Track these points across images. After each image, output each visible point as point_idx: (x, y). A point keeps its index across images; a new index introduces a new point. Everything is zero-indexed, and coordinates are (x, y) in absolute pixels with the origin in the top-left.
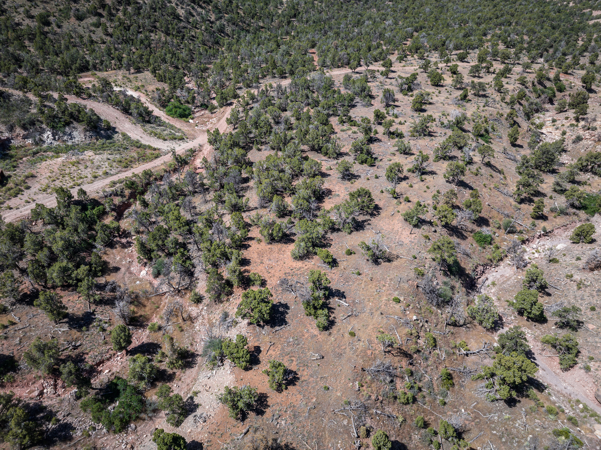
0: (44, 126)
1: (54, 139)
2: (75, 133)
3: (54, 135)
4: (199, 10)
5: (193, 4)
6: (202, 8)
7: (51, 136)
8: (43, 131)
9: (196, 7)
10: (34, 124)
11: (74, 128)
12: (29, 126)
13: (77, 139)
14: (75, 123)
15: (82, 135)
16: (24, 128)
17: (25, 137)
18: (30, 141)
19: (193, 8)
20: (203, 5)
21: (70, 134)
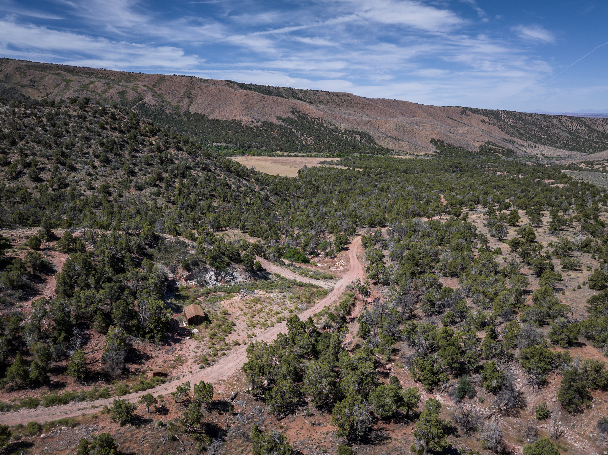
0: (208, 266)
1: (217, 280)
2: (236, 274)
3: (217, 275)
4: (244, 182)
5: (238, 177)
6: (247, 180)
7: (214, 277)
8: (207, 271)
9: (241, 180)
10: (198, 265)
11: (234, 268)
12: (192, 266)
13: (238, 280)
14: (233, 263)
15: (243, 276)
16: (187, 268)
17: (188, 279)
18: (193, 282)
19: (239, 181)
20: (247, 178)
21: (232, 275)
